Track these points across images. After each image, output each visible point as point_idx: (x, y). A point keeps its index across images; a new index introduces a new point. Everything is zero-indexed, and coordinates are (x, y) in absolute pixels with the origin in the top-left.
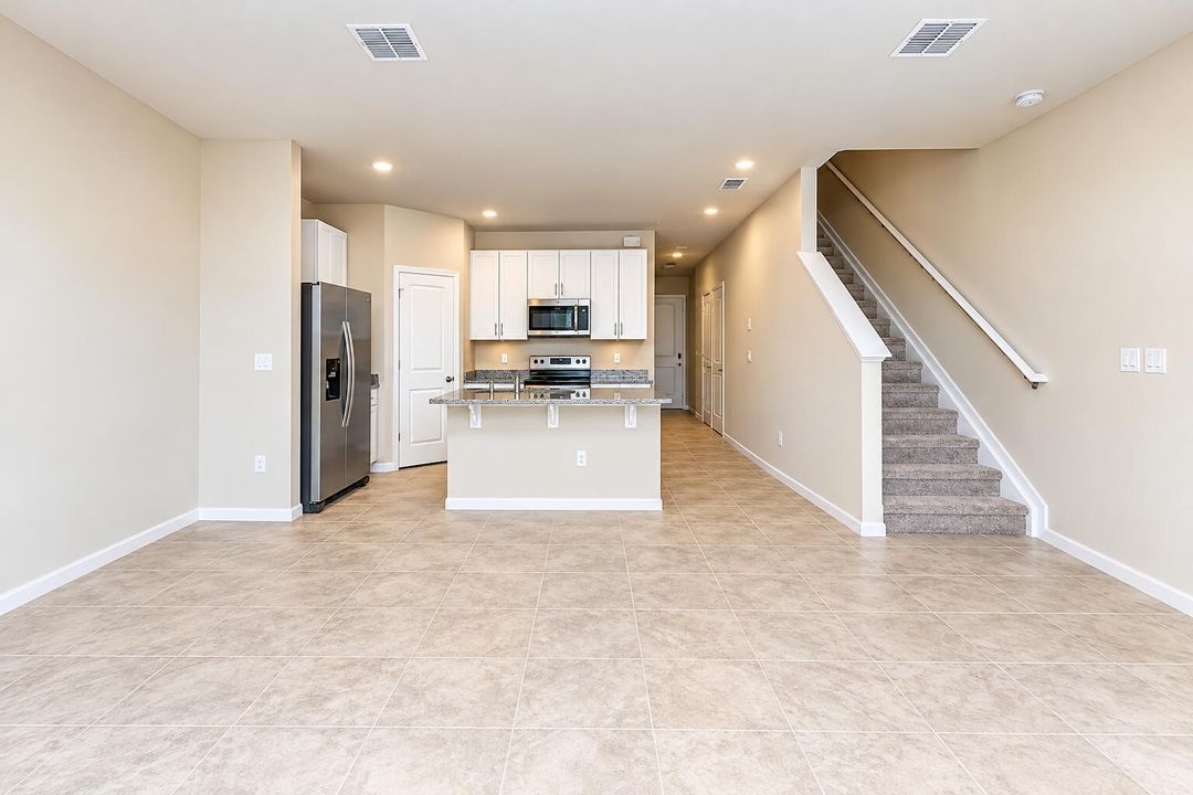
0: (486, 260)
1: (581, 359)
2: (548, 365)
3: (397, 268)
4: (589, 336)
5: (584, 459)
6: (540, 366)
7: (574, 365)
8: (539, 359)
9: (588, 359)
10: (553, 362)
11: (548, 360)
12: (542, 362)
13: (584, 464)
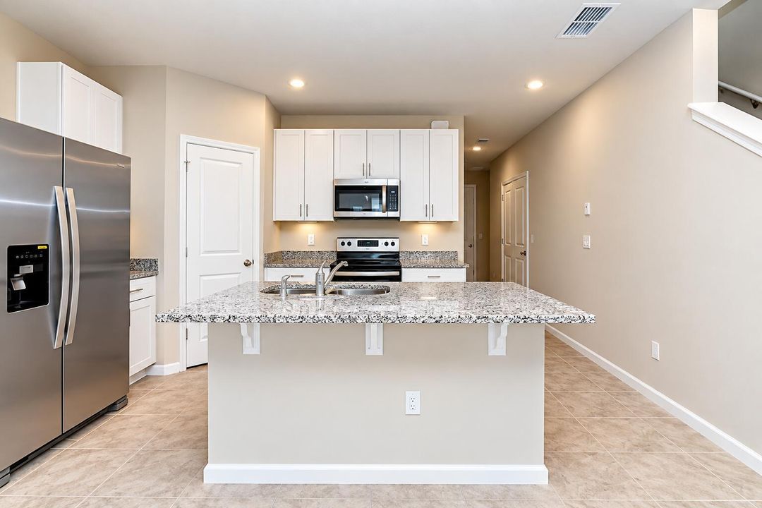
0: (290, 138)
1: (390, 241)
2: (355, 247)
3: (184, 139)
4: (398, 219)
5: (417, 402)
6: (346, 248)
7: (381, 248)
8: (346, 241)
9: (396, 241)
10: (360, 244)
11: (355, 242)
12: (349, 244)
13: (417, 411)
